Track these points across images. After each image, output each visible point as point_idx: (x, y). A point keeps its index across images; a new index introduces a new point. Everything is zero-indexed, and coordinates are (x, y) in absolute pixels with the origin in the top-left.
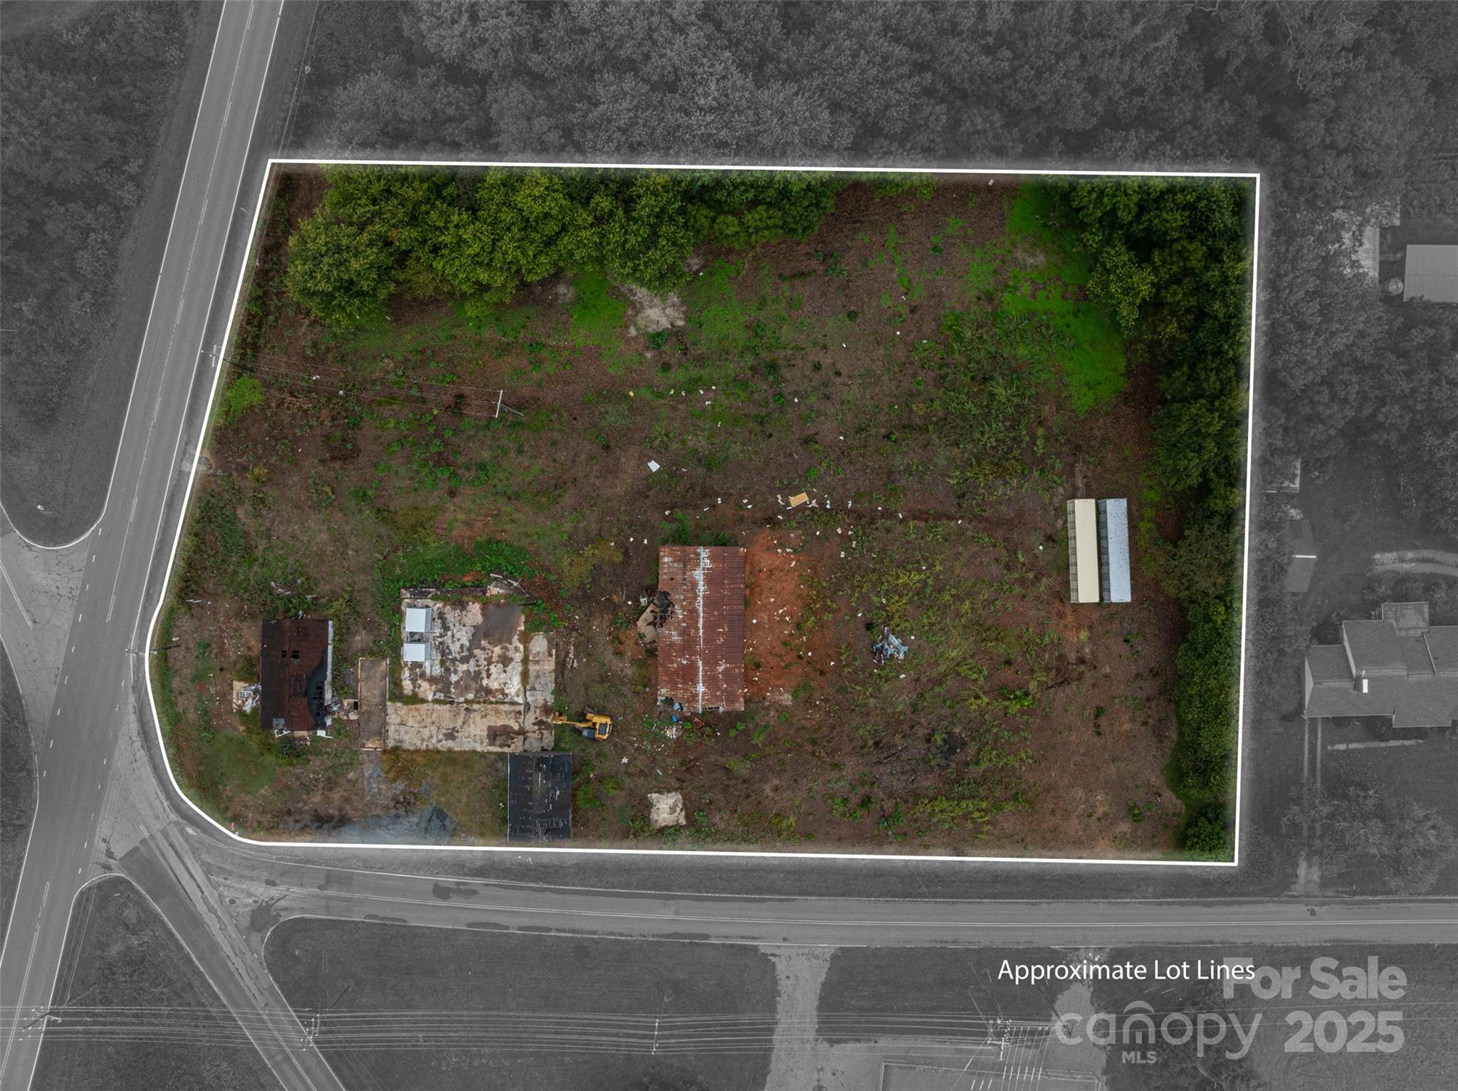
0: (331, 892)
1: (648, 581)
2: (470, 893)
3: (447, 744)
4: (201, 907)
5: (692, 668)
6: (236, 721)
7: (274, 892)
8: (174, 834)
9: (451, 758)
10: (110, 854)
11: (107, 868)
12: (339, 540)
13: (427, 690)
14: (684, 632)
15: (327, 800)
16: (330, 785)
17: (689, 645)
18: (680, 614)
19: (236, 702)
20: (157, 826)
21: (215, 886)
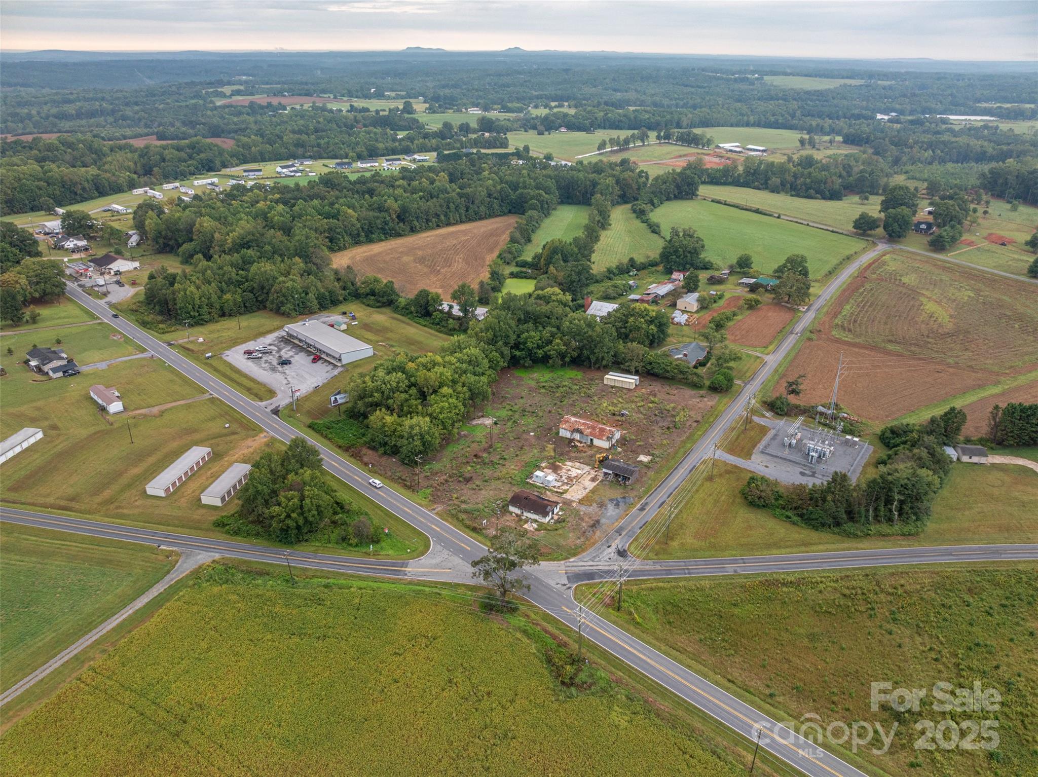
0: (624, 533)
2: (646, 504)
3: (587, 491)
4: (607, 568)
5: (598, 428)
6: (537, 533)
7: (614, 547)
8: (568, 564)
9: (593, 491)
10: (564, 585)
11: (569, 588)
12: (496, 489)
13: (565, 487)
14: (588, 428)
15: (587, 522)
16: (582, 519)
17: (593, 428)
18: (582, 427)
19: (531, 529)
20: (563, 567)
21: (600, 561)
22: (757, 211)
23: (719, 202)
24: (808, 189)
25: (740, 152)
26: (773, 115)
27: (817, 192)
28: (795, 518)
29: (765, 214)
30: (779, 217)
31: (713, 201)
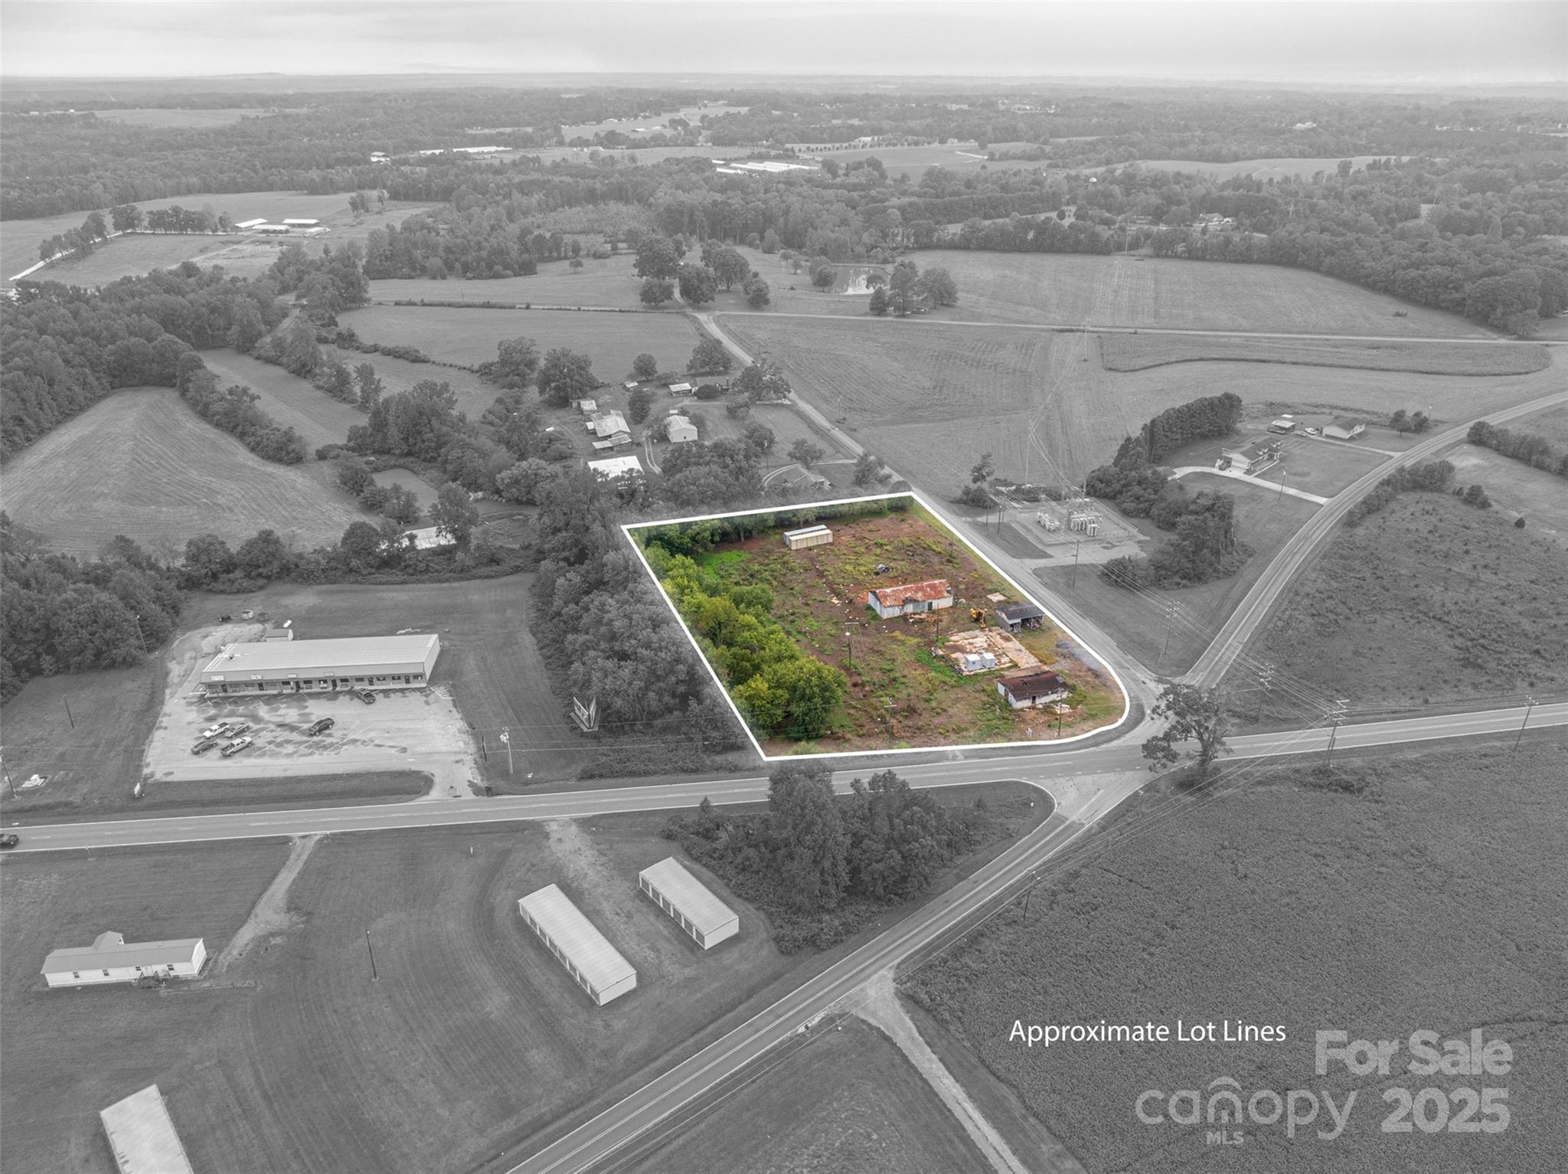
1: (901, 621)
3: (1026, 650)
5: (929, 586)
7: (1146, 680)
9: (1030, 648)
12: (957, 700)
13: (1005, 659)
14: (916, 591)
15: (1087, 676)
16: (1079, 676)
18: (908, 595)
22: (487, 306)
23: (411, 304)
24: (490, 267)
25: (287, 231)
26: (221, 172)
27: (506, 268)
28: (1184, 582)
29: (501, 307)
30: (528, 307)
31: (397, 304)
